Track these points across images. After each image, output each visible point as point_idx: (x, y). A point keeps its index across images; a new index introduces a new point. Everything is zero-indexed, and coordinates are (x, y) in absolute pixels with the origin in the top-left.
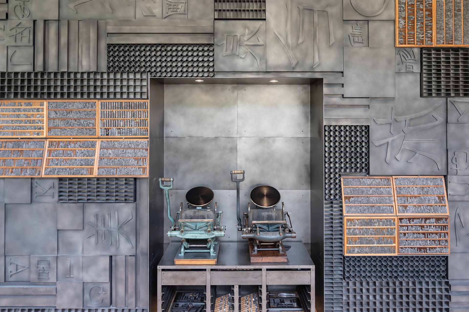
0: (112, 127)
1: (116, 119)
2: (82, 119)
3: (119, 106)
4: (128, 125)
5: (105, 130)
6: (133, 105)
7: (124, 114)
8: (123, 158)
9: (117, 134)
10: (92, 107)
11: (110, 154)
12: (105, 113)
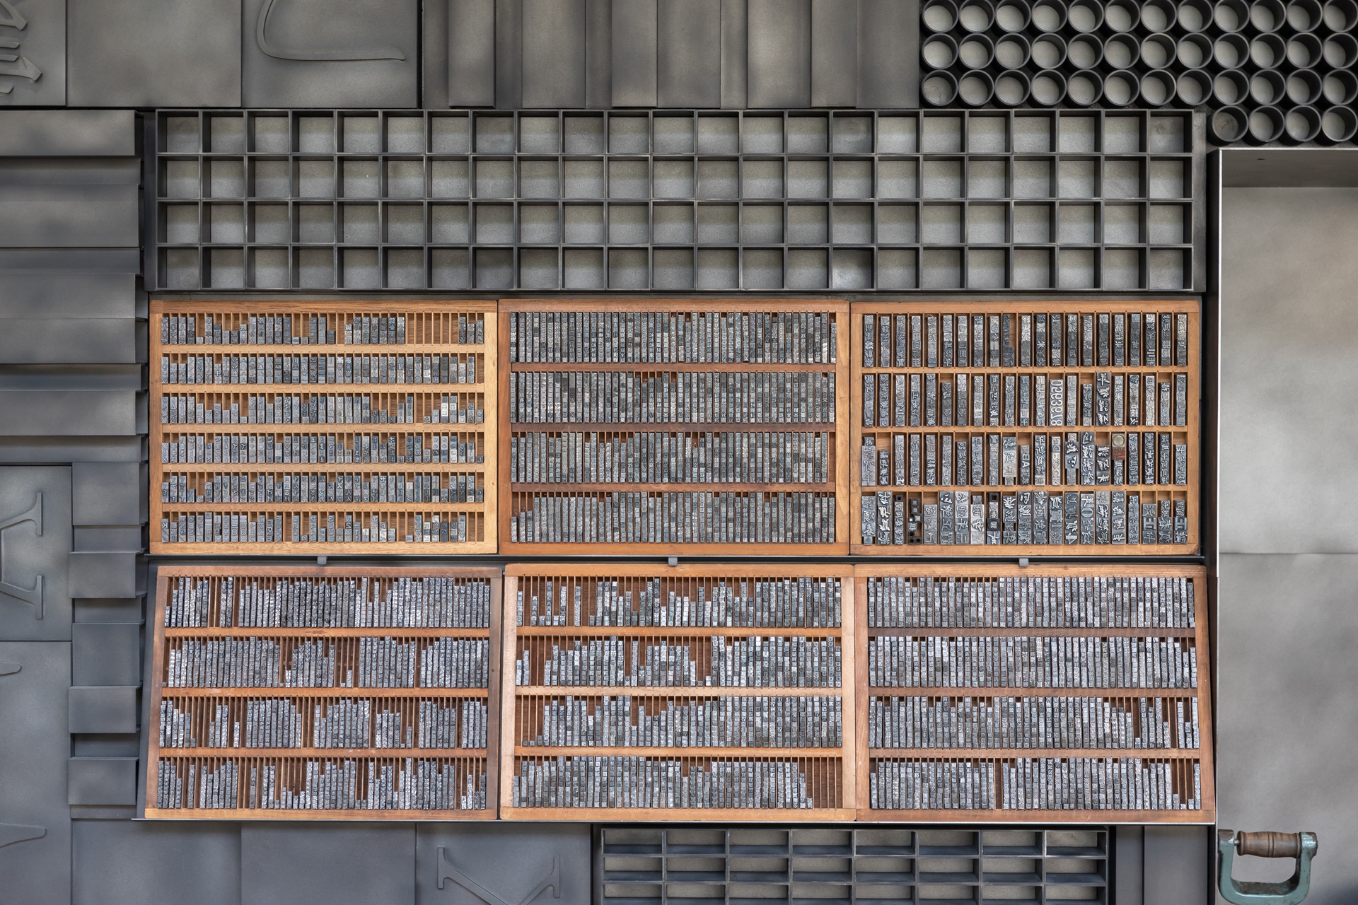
0: (947, 488)
1: (969, 429)
2: (744, 428)
3: (995, 345)
4: (1056, 470)
5: (900, 505)
6: (1089, 337)
7: (1025, 399)
8: (1034, 691)
9: (977, 536)
10: (811, 347)
11: (942, 668)
12: (900, 387)
